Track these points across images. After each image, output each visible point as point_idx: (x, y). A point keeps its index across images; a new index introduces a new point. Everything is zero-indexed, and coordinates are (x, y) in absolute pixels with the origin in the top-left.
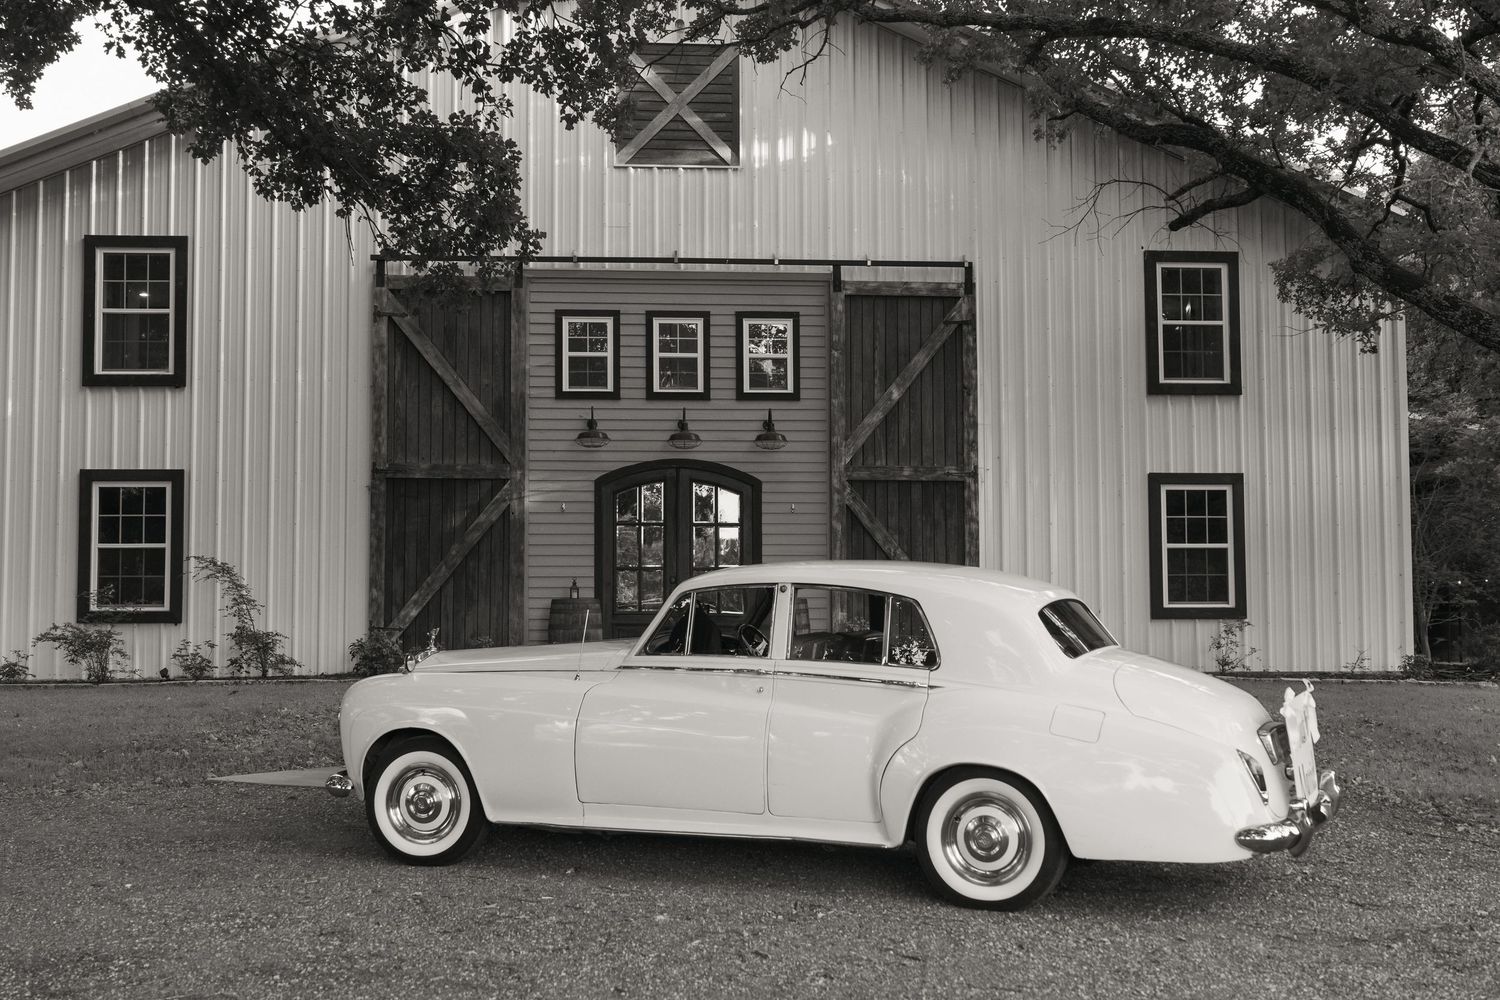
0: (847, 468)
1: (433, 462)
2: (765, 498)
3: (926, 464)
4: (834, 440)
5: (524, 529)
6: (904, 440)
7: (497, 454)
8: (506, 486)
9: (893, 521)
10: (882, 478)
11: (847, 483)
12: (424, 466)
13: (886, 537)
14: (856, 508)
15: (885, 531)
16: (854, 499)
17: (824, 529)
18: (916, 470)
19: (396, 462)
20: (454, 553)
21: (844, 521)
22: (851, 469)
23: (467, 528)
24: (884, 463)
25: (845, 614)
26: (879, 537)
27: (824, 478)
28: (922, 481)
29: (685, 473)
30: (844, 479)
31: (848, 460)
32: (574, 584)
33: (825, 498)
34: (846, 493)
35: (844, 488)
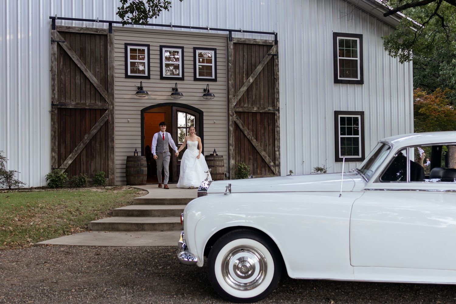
0: (234, 107)
1: (77, 102)
2: (204, 118)
3: (262, 106)
4: (230, 97)
5: (114, 129)
6: (254, 97)
7: (102, 99)
8: (107, 112)
9: (250, 127)
10: (247, 111)
11: (234, 113)
12: (73, 103)
13: (248, 133)
14: (238, 122)
15: (248, 131)
16: (237, 118)
17: (226, 130)
18: (258, 108)
19: (61, 101)
20: (86, 138)
21: (234, 127)
22: (236, 107)
23: (91, 129)
24: (247, 105)
25: (234, 161)
26: (246, 133)
27: (226, 111)
28: (260, 113)
29: (174, 108)
30: (233, 111)
31: (235, 104)
32: (136, 150)
33: (227, 118)
34: (234, 116)
35: (233, 115)
